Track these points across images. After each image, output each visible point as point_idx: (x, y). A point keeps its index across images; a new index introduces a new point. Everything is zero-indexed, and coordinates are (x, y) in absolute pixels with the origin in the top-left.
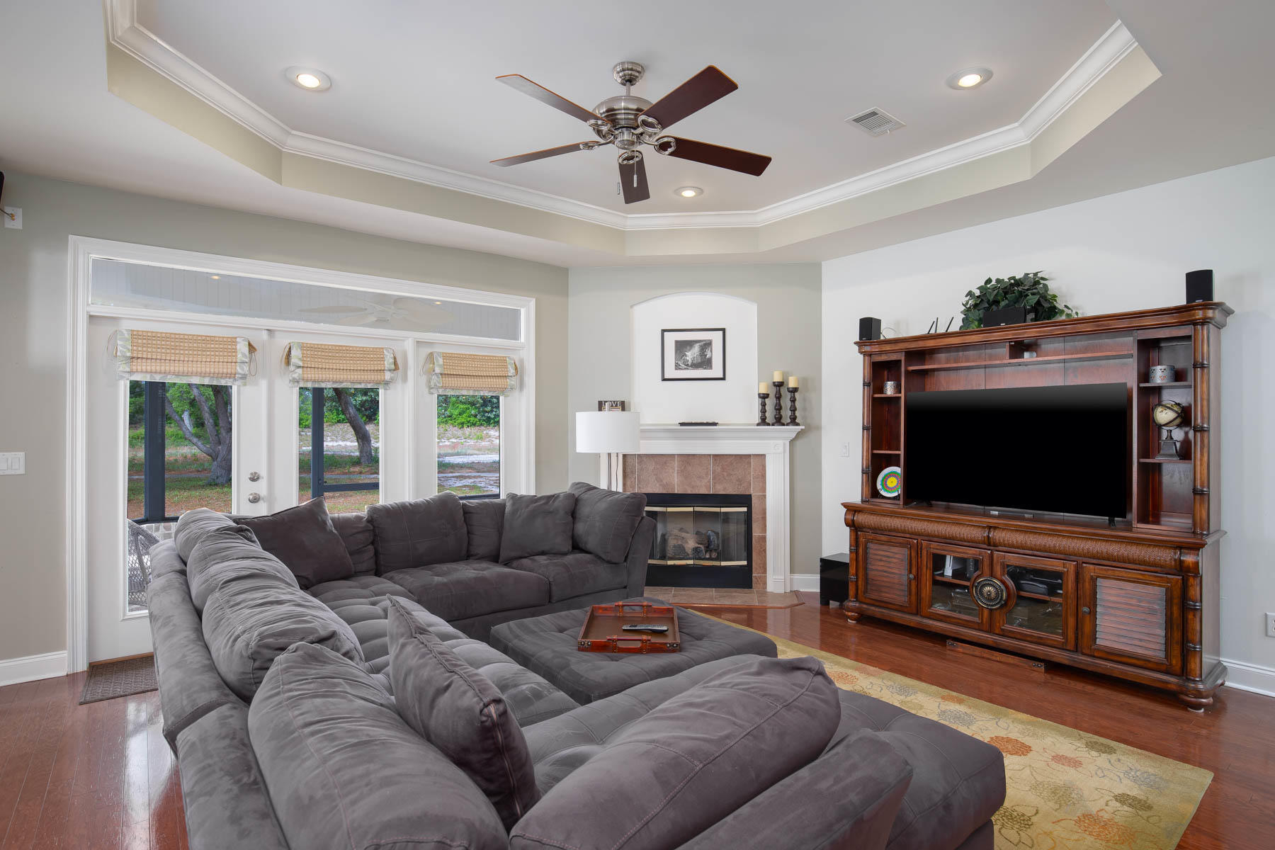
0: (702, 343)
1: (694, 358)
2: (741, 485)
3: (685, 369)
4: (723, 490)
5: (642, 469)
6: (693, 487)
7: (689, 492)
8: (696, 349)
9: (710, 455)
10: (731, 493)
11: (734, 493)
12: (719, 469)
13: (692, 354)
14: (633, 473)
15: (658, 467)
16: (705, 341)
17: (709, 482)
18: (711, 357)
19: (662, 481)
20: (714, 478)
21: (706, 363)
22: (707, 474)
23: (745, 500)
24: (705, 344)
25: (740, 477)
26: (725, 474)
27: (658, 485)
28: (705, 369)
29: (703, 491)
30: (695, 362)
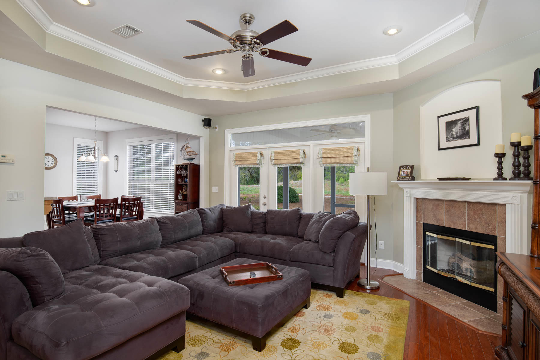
0: (462, 121)
1: (458, 132)
2: (488, 227)
3: (452, 140)
4: (475, 229)
5: (425, 208)
6: (455, 224)
7: (452, 227)
8: (459, 125)
9: (465, 202)
10: (481, 232)
11: (483, 233)
12: (472, 213)
13: (456, 130)
14: (421, 210)
15: (434, 207)
16: (464, 118)
17: (465, 221)
18: (469, 129)
19: (436, 217)
20: (468, 219)
21: (465, 134)
22: (463, 215)
23: (492, 240)
24: (465, 121)
25: (487, 221)
26: (476, 217)
27: (434, 219)
28: (465, 138)
29: (461, 227)
30: (458, 135)
